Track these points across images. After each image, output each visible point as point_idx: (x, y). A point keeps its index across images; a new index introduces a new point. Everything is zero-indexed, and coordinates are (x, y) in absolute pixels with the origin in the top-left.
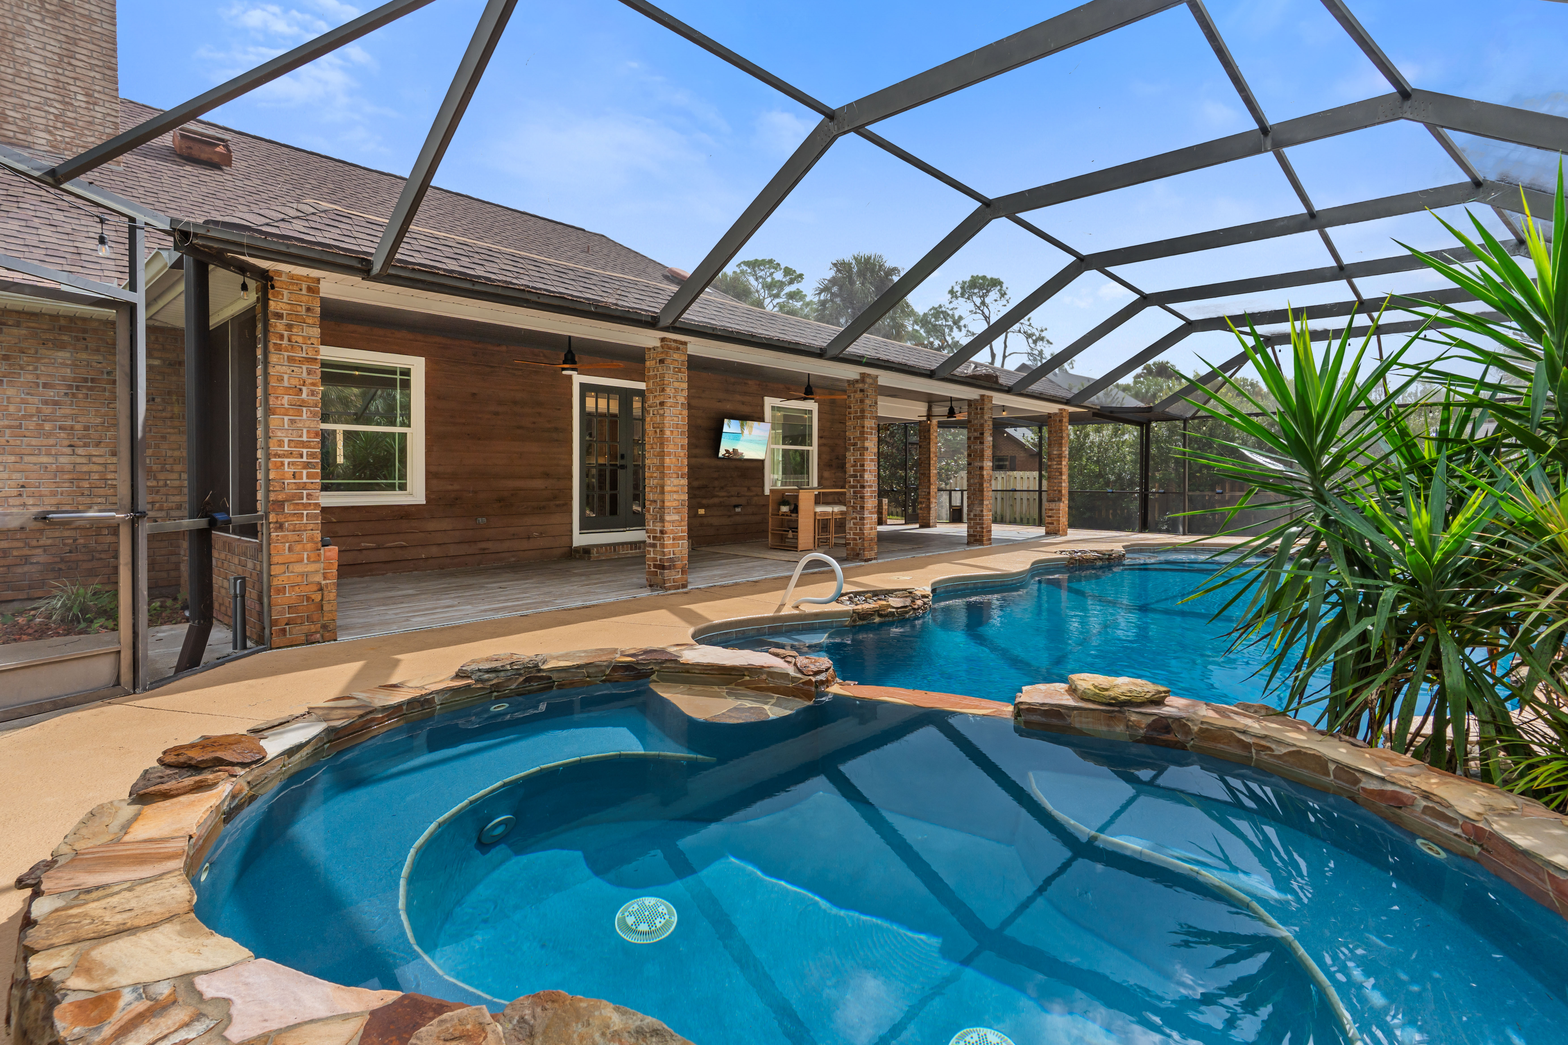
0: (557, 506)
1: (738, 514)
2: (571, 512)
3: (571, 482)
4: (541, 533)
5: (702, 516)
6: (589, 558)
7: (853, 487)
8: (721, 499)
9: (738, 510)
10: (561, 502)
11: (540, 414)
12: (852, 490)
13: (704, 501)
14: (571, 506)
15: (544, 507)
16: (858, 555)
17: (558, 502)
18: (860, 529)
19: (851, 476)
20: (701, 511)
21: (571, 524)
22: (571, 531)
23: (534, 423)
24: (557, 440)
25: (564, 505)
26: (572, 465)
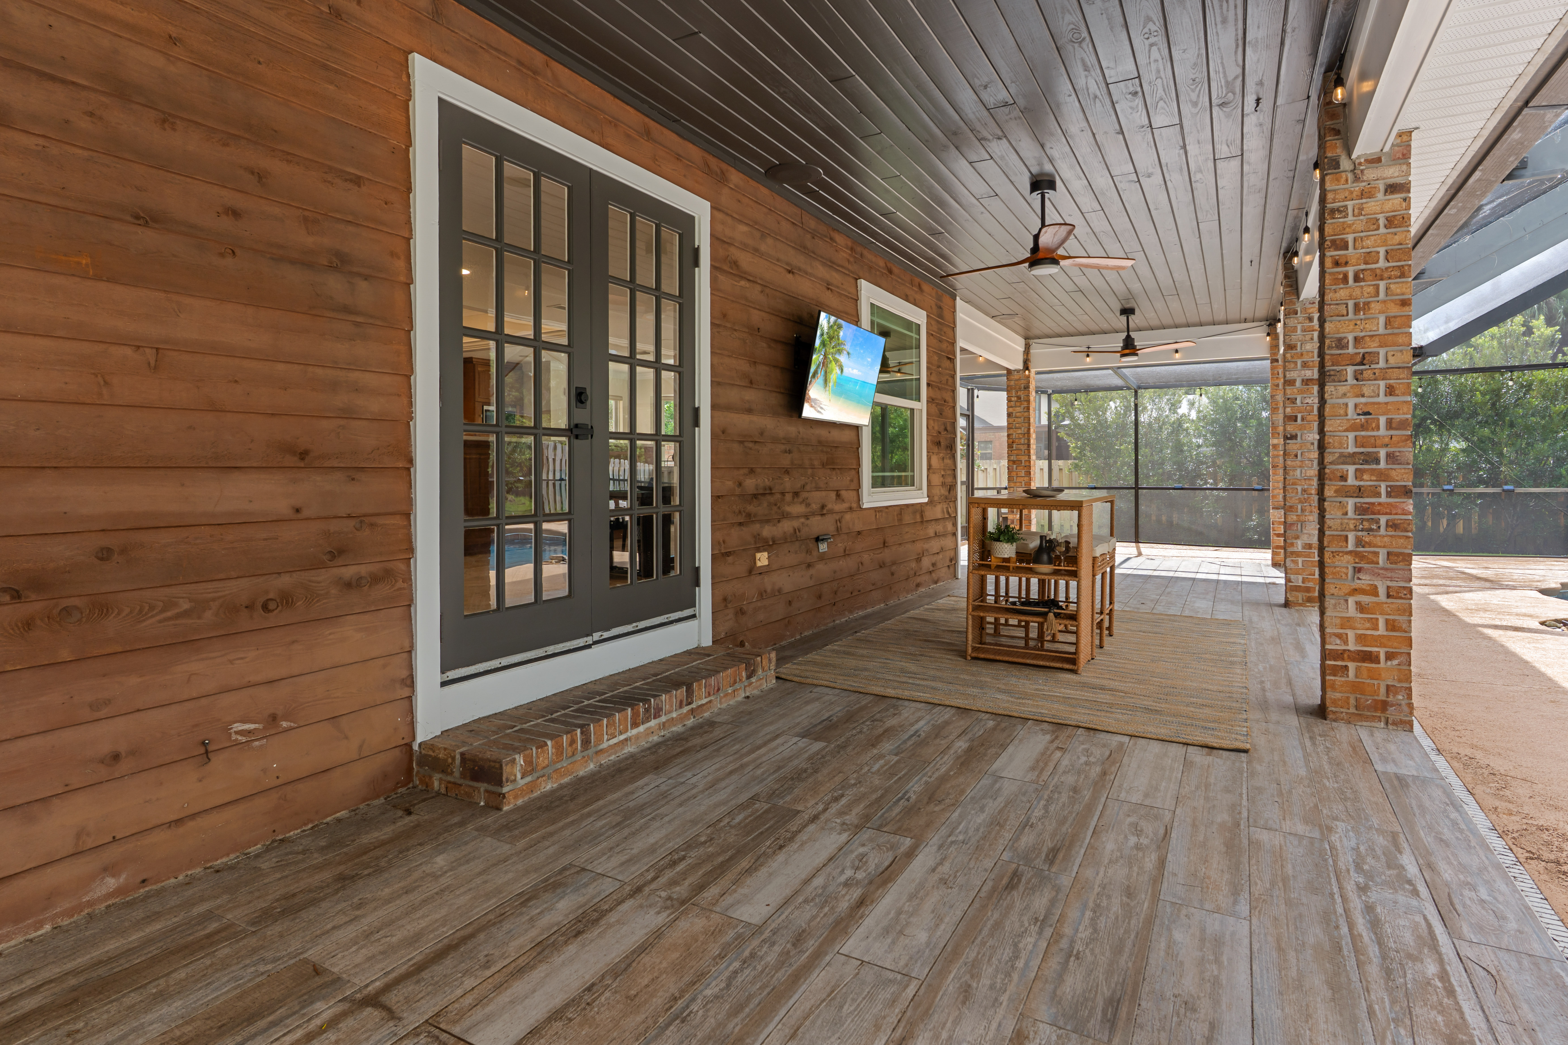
0: (349, 585)
1: (822, 557)
2: (408, 604)
3: (409, 485)
4: (274, 718)
5: (764, 571)
6: (495, 802)
7: (1359, 492)
8: (796, 524)
9: (823, 547)
10: (364, 570)
11: (261, 176)
12: (1351, 503)
13: (767, 531)
14: (408, 579)
15: (286, 600)
16: (1384, 706)
17: (349, 572)
18: (1391, 626)
19: (1350, 458)
20: (762, 559)
21: (410, 651)
22: (410, 682)
23: (235, 213)
24: (347, 310)
25: (375, 579)
26: (410, 416)
